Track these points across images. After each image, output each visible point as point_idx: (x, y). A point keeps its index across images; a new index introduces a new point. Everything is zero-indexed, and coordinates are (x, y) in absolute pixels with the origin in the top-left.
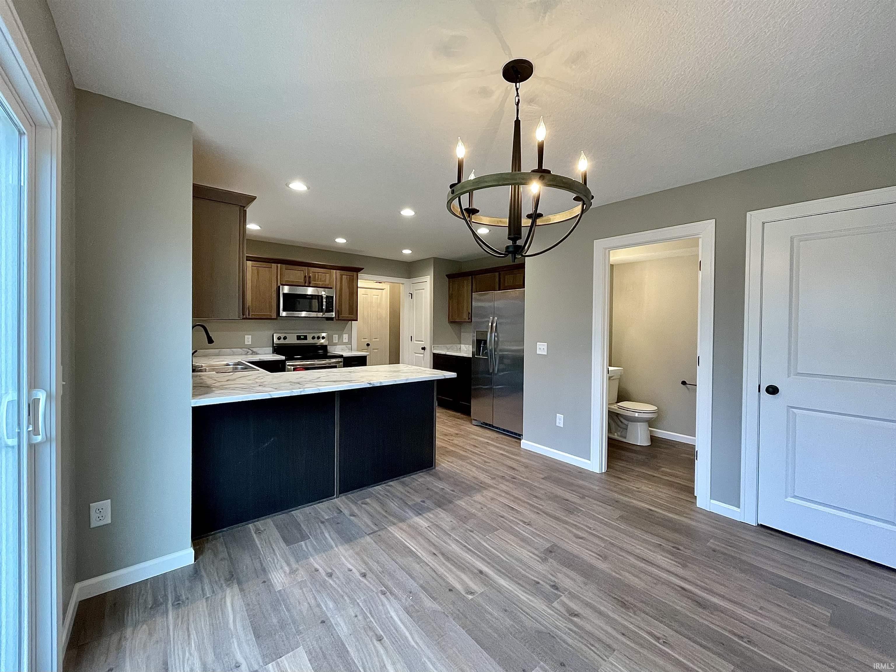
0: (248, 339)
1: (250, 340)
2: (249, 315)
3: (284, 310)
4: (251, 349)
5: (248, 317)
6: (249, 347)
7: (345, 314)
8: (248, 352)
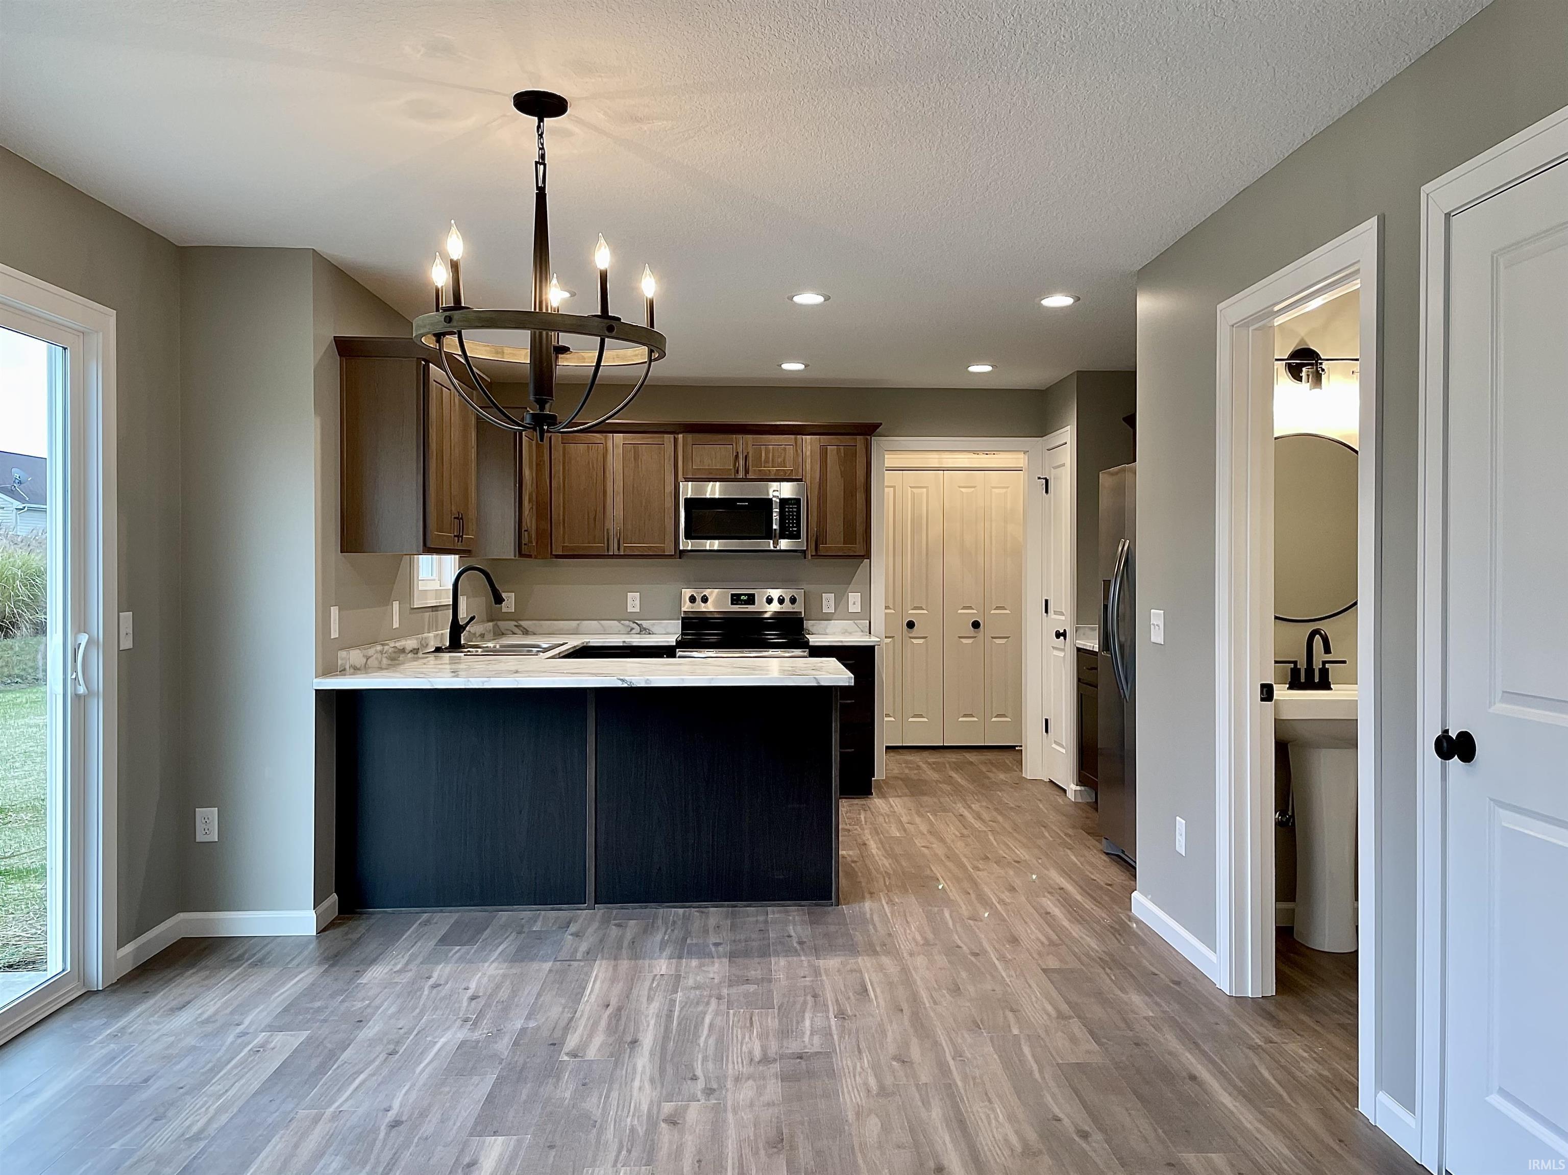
0: (633, 602)
1: (637, 602)
2: (619, 549)
3: (688, 537)
4: (639, 622)
5: (616, 553)
6: (633, 618)
7: (835, 540)
8: (632, 629)
